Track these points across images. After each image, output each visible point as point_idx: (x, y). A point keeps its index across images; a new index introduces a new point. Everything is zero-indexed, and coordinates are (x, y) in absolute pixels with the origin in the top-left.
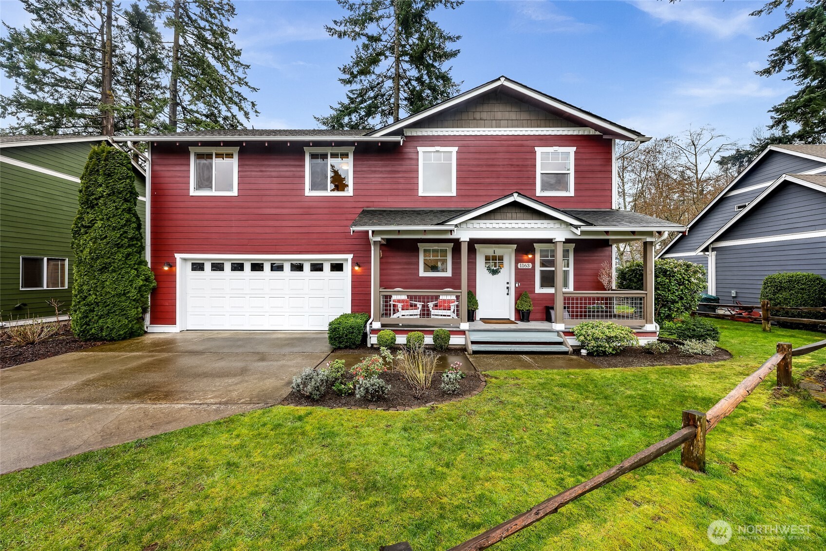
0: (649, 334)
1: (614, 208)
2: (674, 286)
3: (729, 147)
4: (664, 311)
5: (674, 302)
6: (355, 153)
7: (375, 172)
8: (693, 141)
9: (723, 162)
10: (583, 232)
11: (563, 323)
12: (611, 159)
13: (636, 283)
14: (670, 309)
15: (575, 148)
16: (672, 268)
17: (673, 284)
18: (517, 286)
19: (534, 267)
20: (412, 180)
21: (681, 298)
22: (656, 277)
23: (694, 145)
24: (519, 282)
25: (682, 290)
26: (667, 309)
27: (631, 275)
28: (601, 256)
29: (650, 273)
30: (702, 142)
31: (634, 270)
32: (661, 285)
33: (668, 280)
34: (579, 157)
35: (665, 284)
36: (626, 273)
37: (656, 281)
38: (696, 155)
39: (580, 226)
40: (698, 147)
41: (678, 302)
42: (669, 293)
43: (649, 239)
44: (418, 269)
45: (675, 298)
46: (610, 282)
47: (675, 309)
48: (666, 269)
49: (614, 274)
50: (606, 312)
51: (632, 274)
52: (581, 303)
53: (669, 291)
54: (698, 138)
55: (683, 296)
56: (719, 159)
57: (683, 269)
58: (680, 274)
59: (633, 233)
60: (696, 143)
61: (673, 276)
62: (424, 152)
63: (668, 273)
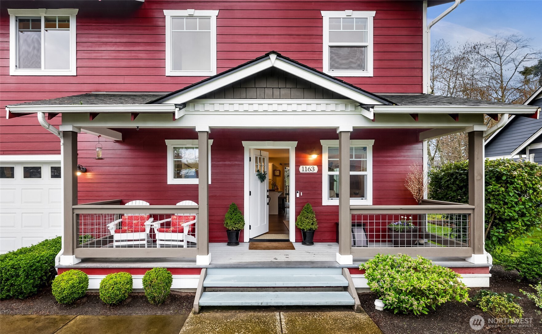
0: (478, 270)
1: (425, 92)
2: (512, 198)
3: (533, 56)
4: (497, 232)
5: (511, 219)
6: (79, 18)
7: (106, 43)
8: (498, 53)
9: (526, 72)
10: (377, 116)
11: (351, 253)
12: (421, 27)
13: (455, 191)
14: (505, 231)
15: (373, 13)
16: (509, 172)
17: (511, 194)
18: (298, 195)
19: (320, 170)
20: (157, 55)
21: (523, 215)
22: (487, 184)
23: (499, 56)
24: (301, 190)
25: (524, 204)
26: (501, 231)
27: (448, 181)
28: (408, 156)
29: (479, 178)
30: (506, 54)
31: (452, 175)
32: (493, 195)
33: (503, 189)
34: (380, 25)
35: (498, 195)
36: (441, 179)
37: (486, 190)
38: (501, 65)
39: (373, 106)
40: (503, 58)
41: (517, 220)
42: (506, 206)
43: (477, 128)
44: (166, 175)
45: (515, 214)
46: (420, 190)
47: (514, 231)
48: (500, 173)
49: (426, 180)
50: (415, 231)
51: (450, 180)
52: (378, 224)
53: (506, 203)
54: (503, 49)
55: (525, 210)
56: (522, 69)
57: (526, 172)
58: (521, 180)
59: (455, 117)
60: (501, 55)
61: (512, 183)
62: (173, 17)
63: (504, 178)
